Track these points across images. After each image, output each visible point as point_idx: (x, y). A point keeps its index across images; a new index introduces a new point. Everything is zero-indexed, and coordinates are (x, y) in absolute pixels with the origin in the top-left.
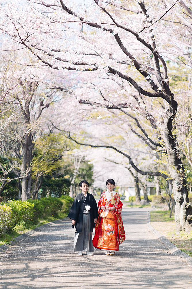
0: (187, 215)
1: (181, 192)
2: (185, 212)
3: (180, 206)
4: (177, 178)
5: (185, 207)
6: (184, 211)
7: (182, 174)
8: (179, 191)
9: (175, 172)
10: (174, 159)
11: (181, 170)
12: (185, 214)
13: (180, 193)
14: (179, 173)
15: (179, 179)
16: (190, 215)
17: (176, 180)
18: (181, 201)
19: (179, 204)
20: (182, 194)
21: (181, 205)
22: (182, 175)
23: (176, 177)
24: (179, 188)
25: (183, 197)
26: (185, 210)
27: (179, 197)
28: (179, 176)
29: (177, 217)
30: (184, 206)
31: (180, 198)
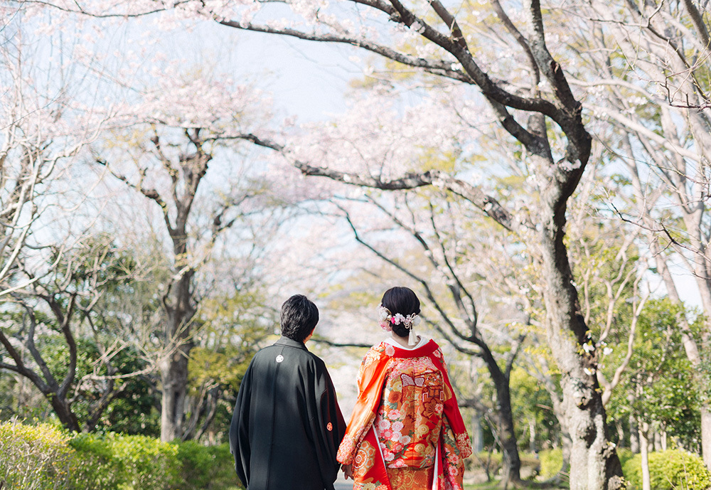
0: (608, 476)
1: (589, 410)
2: (603, 468)
3: (585, 450)
4: (577, 370)
5: (602, 453)
6: (601, 466)
7: (589, 358)
8: (582, 407)
9: (570, 352)
10: (569, 313)
11: (587, 347)
12: (603, 475)
13: (587, 412)
14: (583, 355)
15: (582, 372)
16: (616, 477)
17: (575, 374)
18: (590, 437)
19: (583, 443)
20: (592, 416)
21: (588, 447)
22: (590, 362)
23: (572, 366)
24: (584, 398)
25: (594, 425)
26: (603, 463)
27: (584, 425)
28: (582, 364)
29: (579, 484)
30: (600, 451)
31: (588, 428)
